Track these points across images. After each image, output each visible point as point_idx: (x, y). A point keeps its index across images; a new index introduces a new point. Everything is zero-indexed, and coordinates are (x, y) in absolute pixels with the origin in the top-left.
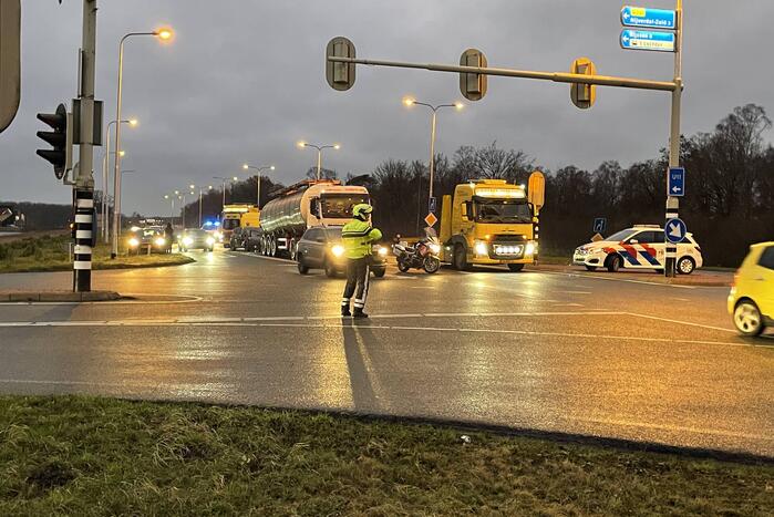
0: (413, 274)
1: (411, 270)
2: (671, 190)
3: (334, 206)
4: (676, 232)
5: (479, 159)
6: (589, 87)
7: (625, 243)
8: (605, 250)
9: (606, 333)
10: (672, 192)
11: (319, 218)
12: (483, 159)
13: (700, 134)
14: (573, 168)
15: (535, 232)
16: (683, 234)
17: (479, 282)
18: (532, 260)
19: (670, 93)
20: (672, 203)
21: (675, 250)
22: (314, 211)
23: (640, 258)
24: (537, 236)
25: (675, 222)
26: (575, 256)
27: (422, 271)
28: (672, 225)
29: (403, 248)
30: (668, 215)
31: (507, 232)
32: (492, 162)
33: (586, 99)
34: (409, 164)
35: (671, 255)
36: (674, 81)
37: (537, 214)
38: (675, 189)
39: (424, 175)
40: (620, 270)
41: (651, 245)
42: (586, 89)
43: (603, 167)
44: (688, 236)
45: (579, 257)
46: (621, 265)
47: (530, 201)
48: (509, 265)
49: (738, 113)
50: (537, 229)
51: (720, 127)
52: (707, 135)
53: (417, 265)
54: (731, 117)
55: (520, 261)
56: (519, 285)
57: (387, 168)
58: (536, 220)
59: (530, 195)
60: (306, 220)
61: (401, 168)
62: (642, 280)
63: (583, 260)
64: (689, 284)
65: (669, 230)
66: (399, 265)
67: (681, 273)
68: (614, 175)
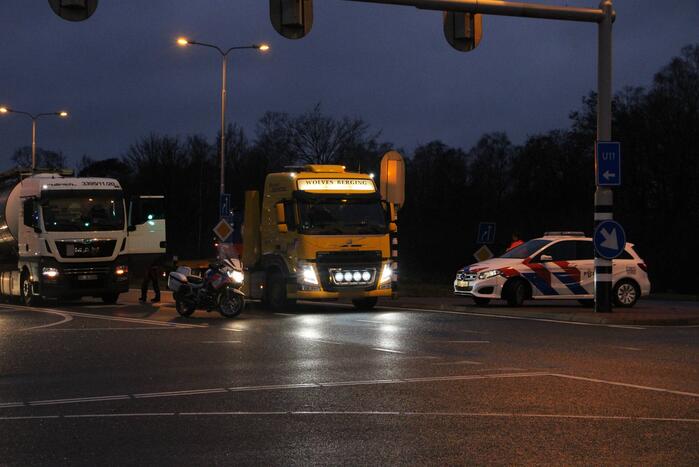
0: (200, 320)
1: (198, 313)
2: (601, 176)
3: (65, 210)
4: (611, 241)
5: (294, 131)
6: (472, 18)
7: (533, 260)
8: (503, 272)
9: (528, 409)
10: (602, 180)
11: (38, 231)
12: (301, 132)
13: (629, 89)
14: (439, 145)
15: (393, 247)
16: (621, 245)
17: (310, 329)
18: (389, 291)
19: (596, 25)
20: (602, 196)
21: (609, 270)
22: (30, 220)
23: (556, 284)
24: (395, 253)
25: (608, 226)
26: (456, 283)
27: (215, 314)
28: (604, 232)
29: (184, 278)
30: (598, 216)
31: (349, 248)
32: (316, 137)
33: (468, 35)
34: (183, 140)
35: (605, 278)
36: (600, 7)
37: (394, 217)
38: (607, 175)
39: (209, 157)
40: (526, 302)
41: (572, 263)
42: (467, 20)
43: (483, 142)
44: (629, 247)
45: (463, 284)
46: (528, 294)
47: (384, 198)
48: (355, 301)
49: (688, 55)
50: (395, 241)
51: (659, 78)
52: (639, 90)
53: (207, 304)
54: (676, 63)
55: (372, 293)
56: (372, 333)
57: (147, 148)
58: (393, 227)
59: (383, 187)
60: (15, 235)
61: (169, 147)
62: (562, 318)
63: (469, 288)
64: (635, 323)
65: (600, 239)
66: (178, 306)
67: (619, 305)
68: (501, 154)
